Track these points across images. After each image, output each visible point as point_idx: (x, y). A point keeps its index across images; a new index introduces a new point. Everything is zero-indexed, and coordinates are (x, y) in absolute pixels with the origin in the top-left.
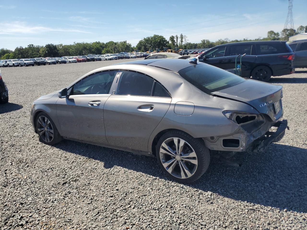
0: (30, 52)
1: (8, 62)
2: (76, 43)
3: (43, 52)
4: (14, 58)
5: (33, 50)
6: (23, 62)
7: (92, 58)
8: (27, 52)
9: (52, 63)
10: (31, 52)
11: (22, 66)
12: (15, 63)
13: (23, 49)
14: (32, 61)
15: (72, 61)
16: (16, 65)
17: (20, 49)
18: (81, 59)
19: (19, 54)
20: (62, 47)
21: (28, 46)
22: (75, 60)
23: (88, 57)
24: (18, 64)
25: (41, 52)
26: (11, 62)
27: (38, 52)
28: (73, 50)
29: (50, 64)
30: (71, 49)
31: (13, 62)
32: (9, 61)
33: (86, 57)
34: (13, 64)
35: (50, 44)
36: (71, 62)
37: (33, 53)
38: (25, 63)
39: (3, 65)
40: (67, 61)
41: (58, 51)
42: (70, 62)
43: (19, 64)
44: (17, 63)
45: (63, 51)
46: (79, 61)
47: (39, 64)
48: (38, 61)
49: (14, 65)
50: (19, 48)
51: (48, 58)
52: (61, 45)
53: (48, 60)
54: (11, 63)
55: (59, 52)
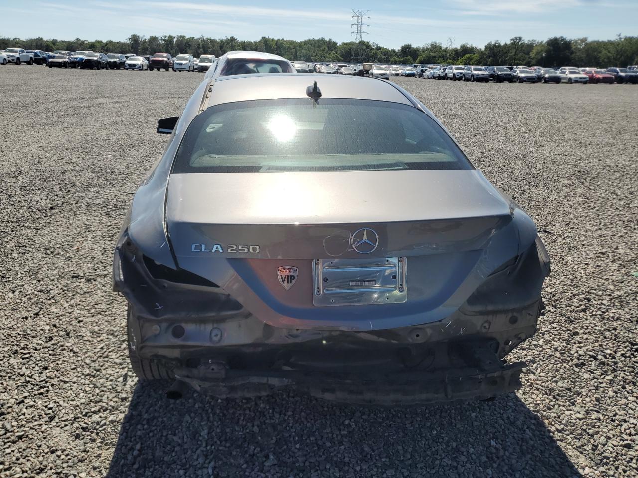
0: (511, 53)
1: (447, 71)
2: (623, 36)
3: (538, 53)
4: (478, 63)
5: (517, 50)
6: (469, 72)
7: (631, 76)
8: (506, 53)
9: (526, 80)
10: (514, 53)
11: (467, 80)
12: (458, 73)
13: (500, 46)
14: (487, 73)
15: (576, 79)
16: (458, 77)
17: (494, 45)
18: (600, 76)
19: (489, 57)
20: (586, 44)
21: (511, 40)
22: (584, 78)
23: (621, 71)
24: (462, 75)
25: (534, 55)
26: (451, 71)
27: (528, 54)
28: (609, 52)
29: (522, 80)
30: (604, 52)
31: (454, 70)
32: (449, 68)
33: (618, 73)
34: (454, 75)
35: (558, 36)
36: (573, 81)
37: (517, 55)
38: (472, 75)
39: (439, 75)
40: (565, 78)
41: (572, 53)
42: (570, 81)
43: (464, 75)
44: (461, 73)
45: (584, 56)
46: (593, 80)
47: (500, 79)
48: (499, 73)
49: (454, 78)
50: (493, 43)
51: (523, 68)
52: (584, 40)
53: (522, 72)
54: (450, 73)
55: (573, 56)
